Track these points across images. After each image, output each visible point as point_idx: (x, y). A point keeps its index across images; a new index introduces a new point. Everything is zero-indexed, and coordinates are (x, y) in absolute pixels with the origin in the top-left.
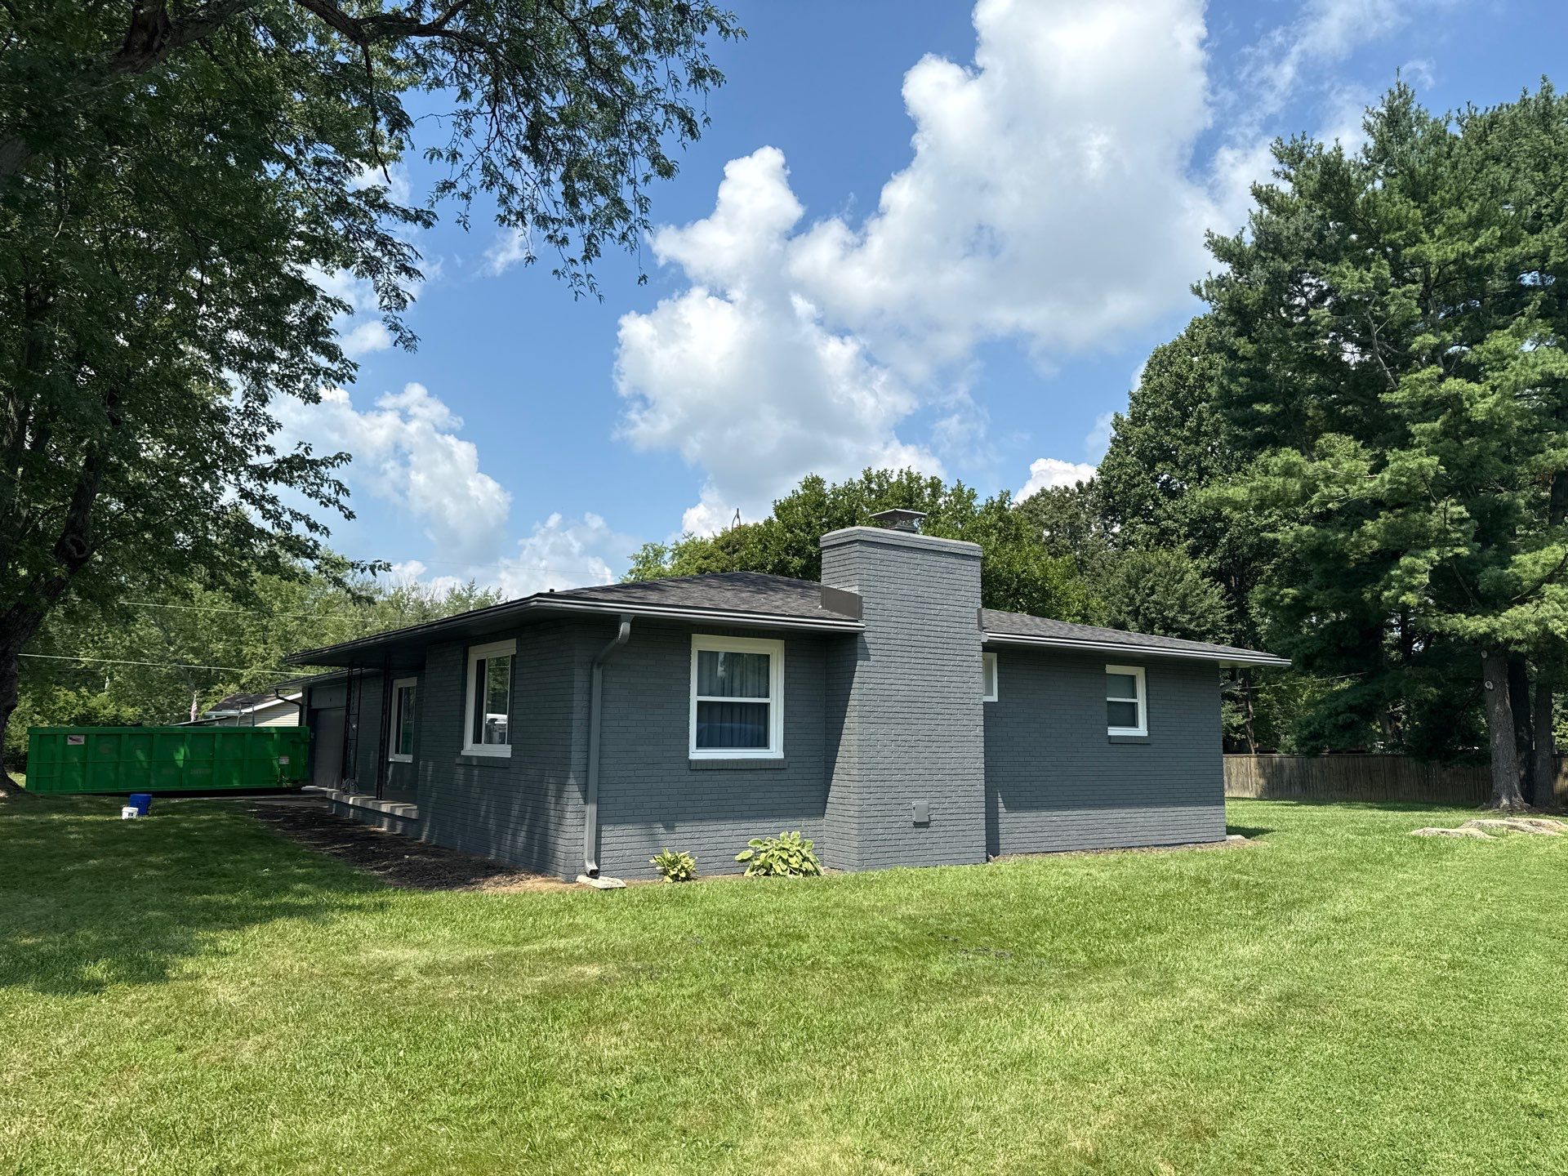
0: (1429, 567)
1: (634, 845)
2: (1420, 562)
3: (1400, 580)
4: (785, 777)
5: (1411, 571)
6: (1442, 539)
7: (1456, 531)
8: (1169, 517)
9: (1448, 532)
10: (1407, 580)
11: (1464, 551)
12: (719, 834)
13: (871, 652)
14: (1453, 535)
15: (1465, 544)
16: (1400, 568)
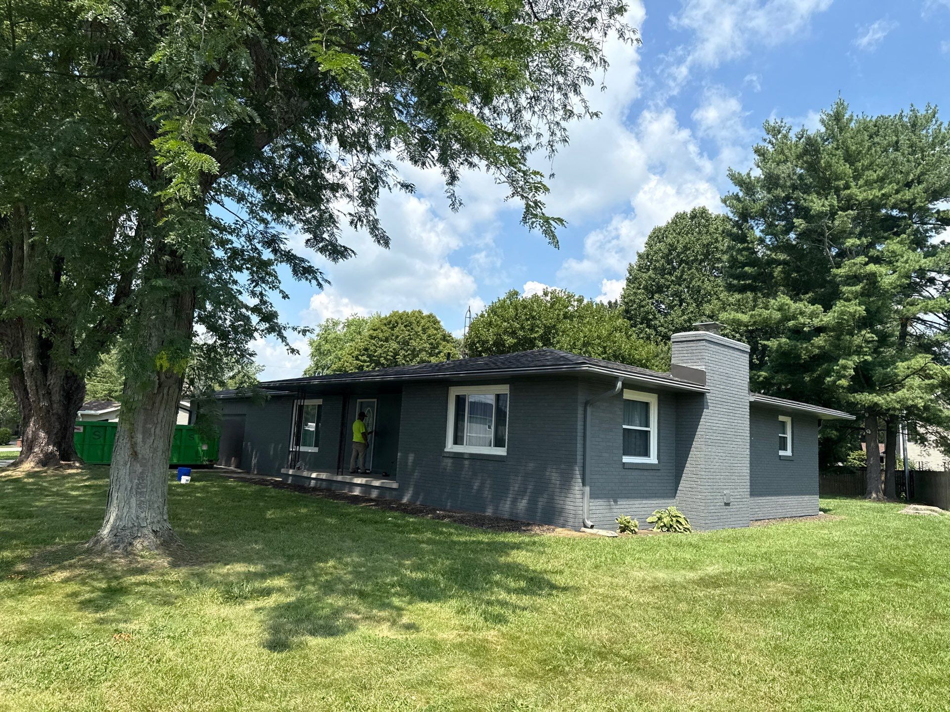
0: (854, 366)
1: (602, 511)
2: (849, 362)
3: (838, 372)
4: (660, 474)
5: (845, 367)
6: (859, 351)
7: (866, 347)
8: (662, 326)
9: (861, 347)
10: (842, 372)
11: (869, 358)
12: (634, 506)
13: (709, 404)
14: (865, 349)
15: (869, 355)
16: (838, 365)
